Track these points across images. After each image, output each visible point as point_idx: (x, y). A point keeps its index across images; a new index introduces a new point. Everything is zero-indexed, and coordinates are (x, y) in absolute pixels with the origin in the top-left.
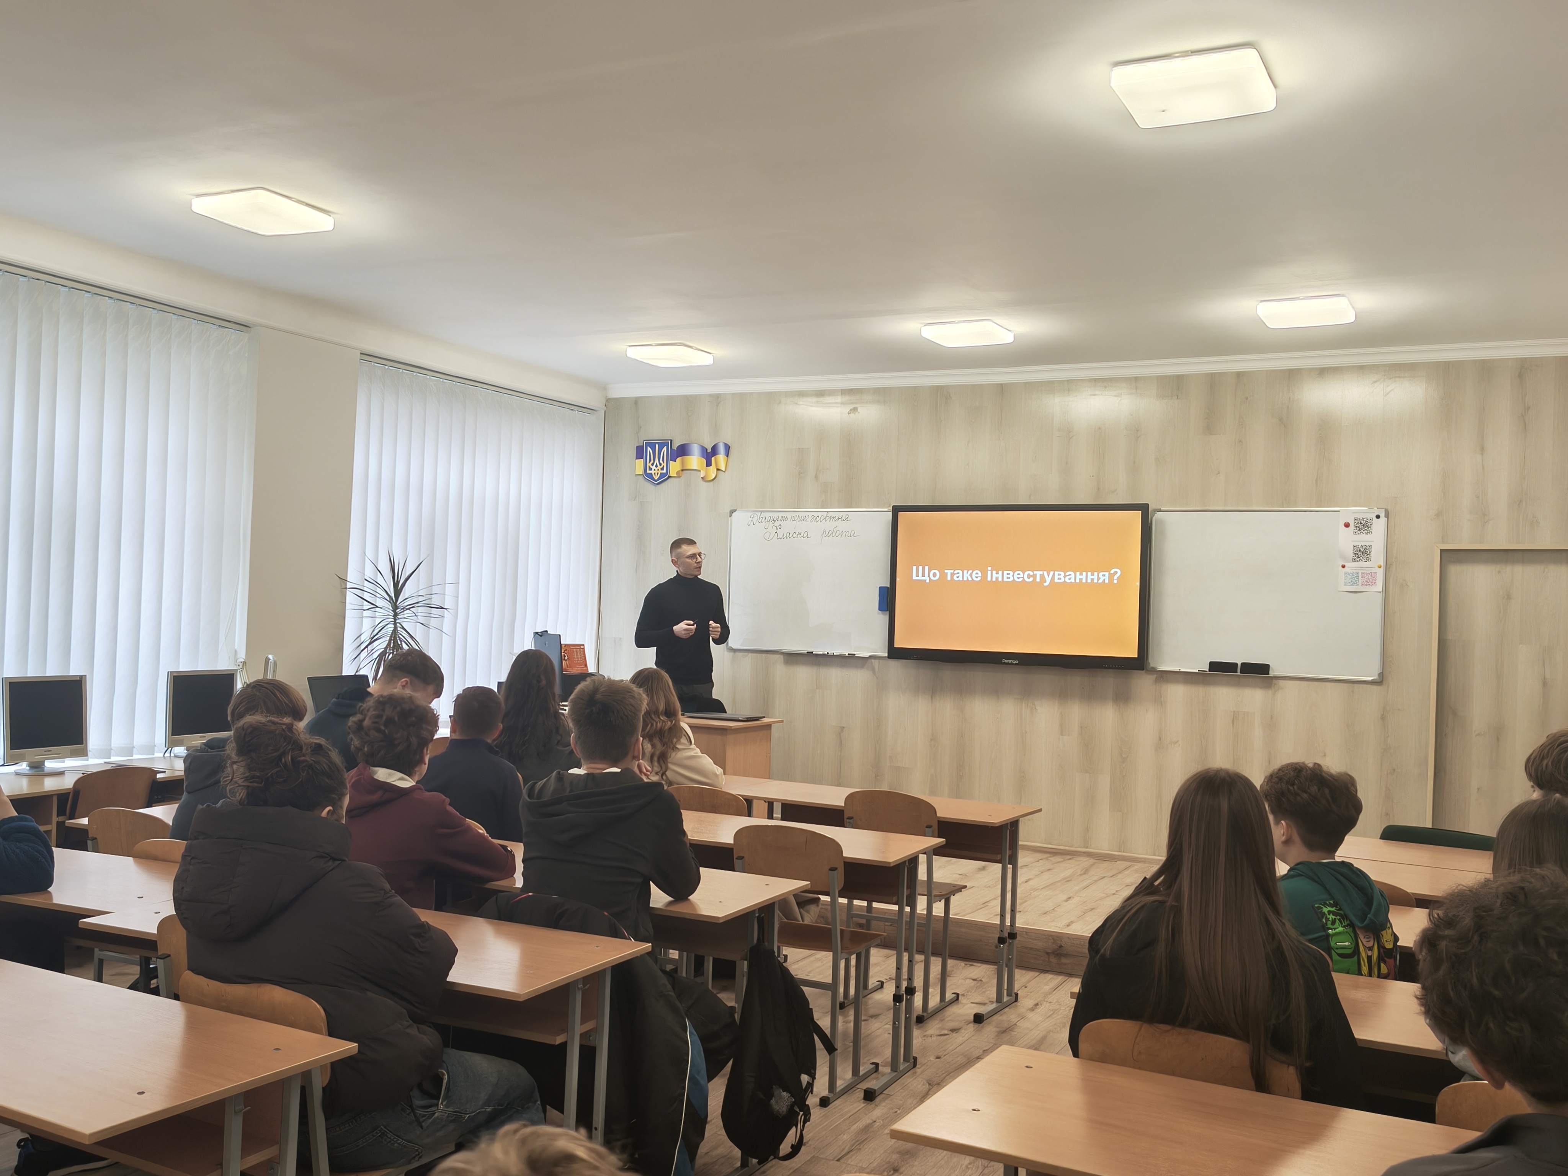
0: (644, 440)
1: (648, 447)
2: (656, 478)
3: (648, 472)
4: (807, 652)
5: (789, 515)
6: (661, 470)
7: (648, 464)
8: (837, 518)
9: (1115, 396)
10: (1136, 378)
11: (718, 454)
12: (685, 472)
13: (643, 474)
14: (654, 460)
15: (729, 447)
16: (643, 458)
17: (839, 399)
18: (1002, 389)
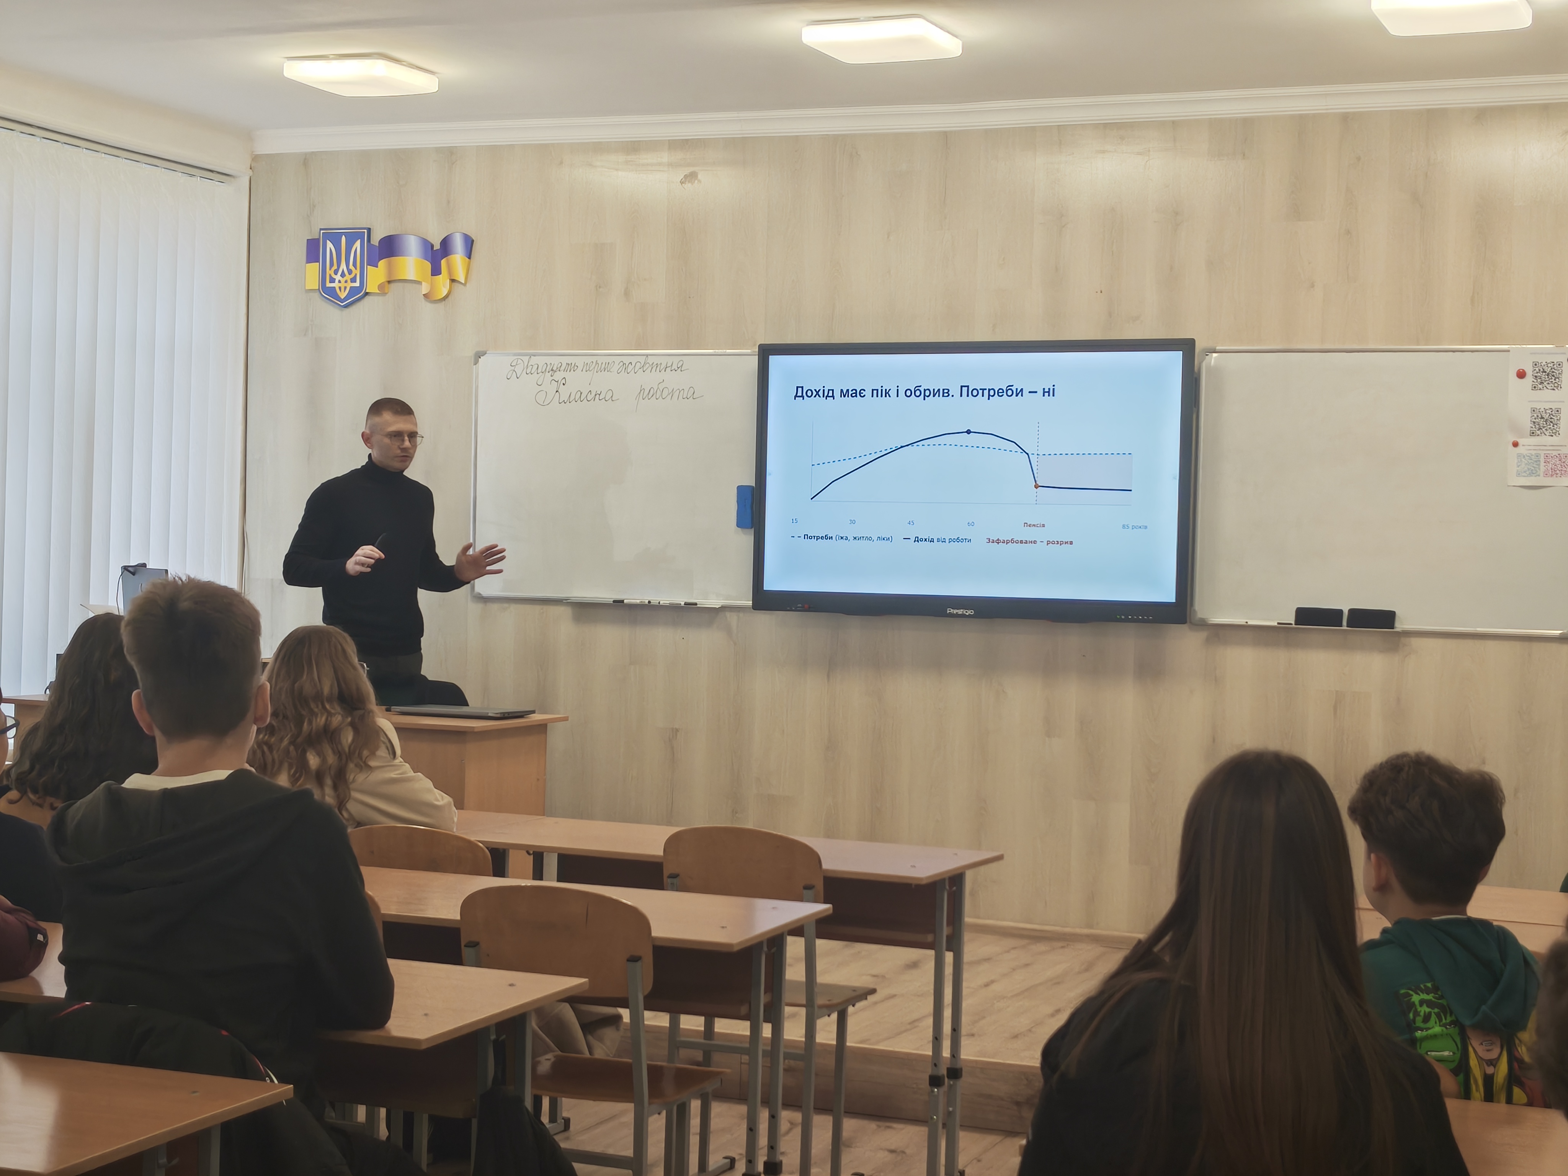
0: (321, 229)
1: (328, 241)
2: (343, 295)
3: (329, 285)
4: (614, 601)
5: (579, 361)
6: (351, 282)
7: (329, 272)
8: (663, 366)
9: (1139, 154)
10: (1173, 122)
11: (454, 254)
12: (393, 285)
13: (319, 289)
14: (339, 266)
15: (473, 241)
16: (319, 262)
17: (665, 157)
18: (945, 138)
